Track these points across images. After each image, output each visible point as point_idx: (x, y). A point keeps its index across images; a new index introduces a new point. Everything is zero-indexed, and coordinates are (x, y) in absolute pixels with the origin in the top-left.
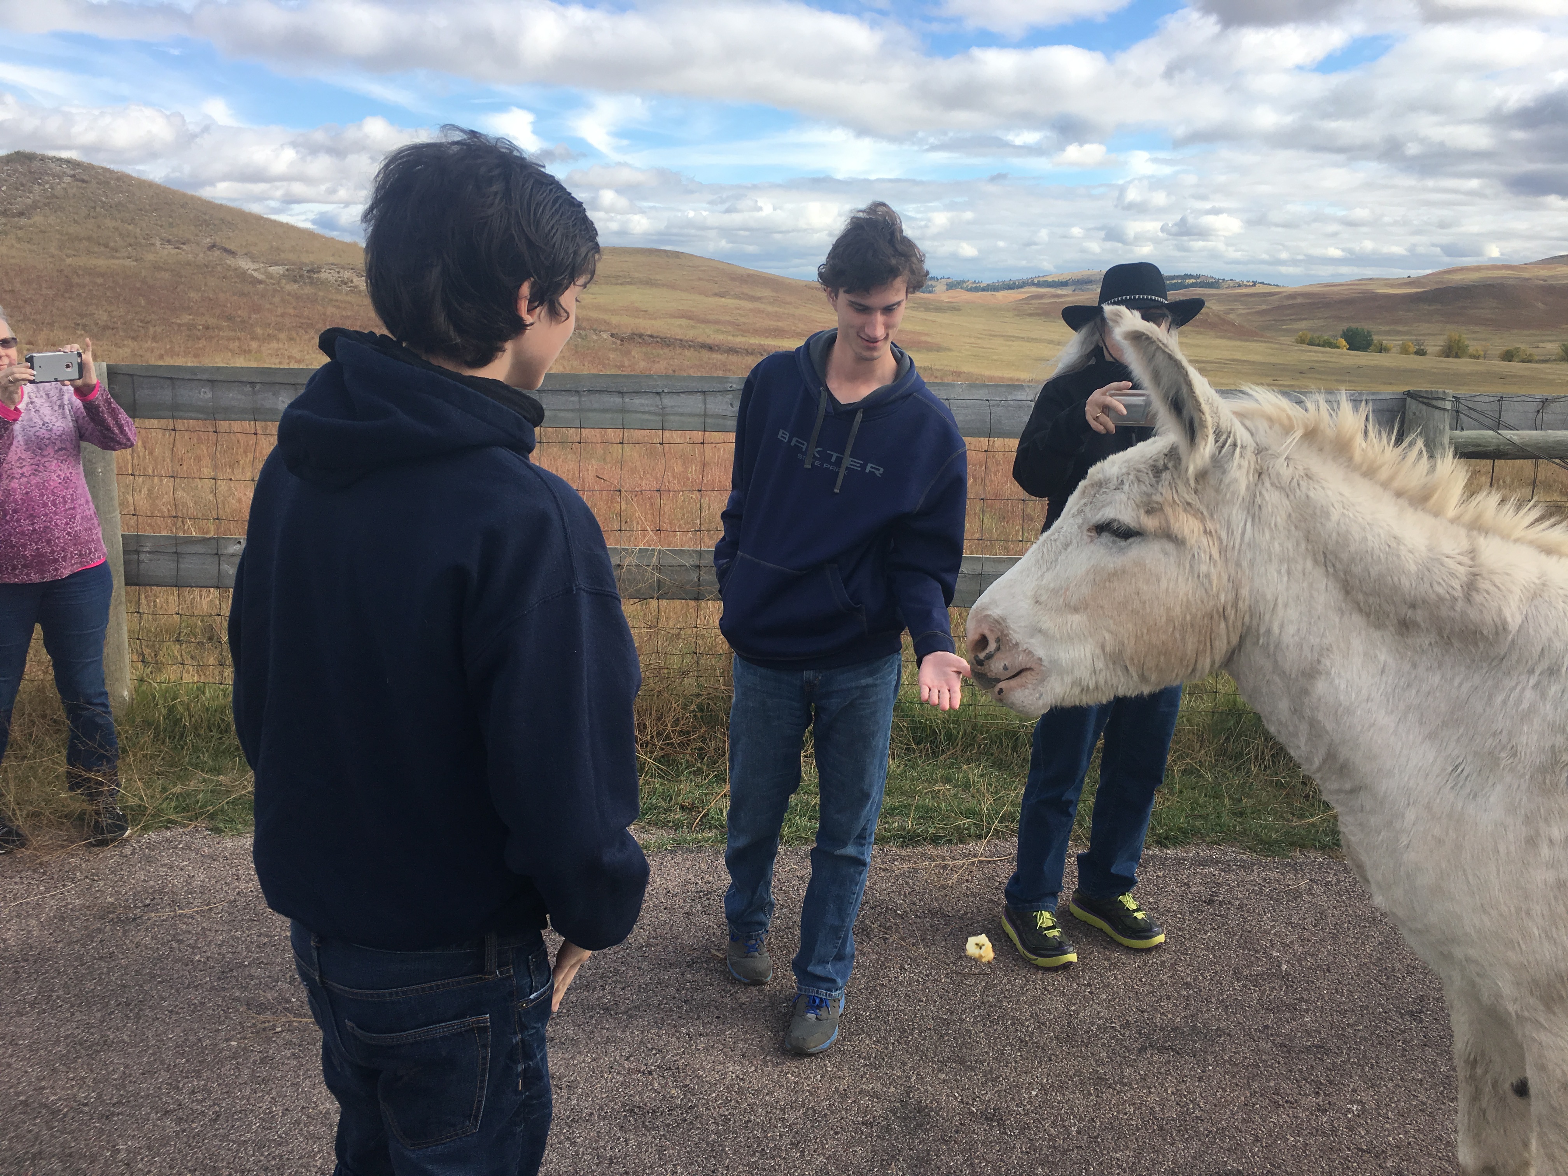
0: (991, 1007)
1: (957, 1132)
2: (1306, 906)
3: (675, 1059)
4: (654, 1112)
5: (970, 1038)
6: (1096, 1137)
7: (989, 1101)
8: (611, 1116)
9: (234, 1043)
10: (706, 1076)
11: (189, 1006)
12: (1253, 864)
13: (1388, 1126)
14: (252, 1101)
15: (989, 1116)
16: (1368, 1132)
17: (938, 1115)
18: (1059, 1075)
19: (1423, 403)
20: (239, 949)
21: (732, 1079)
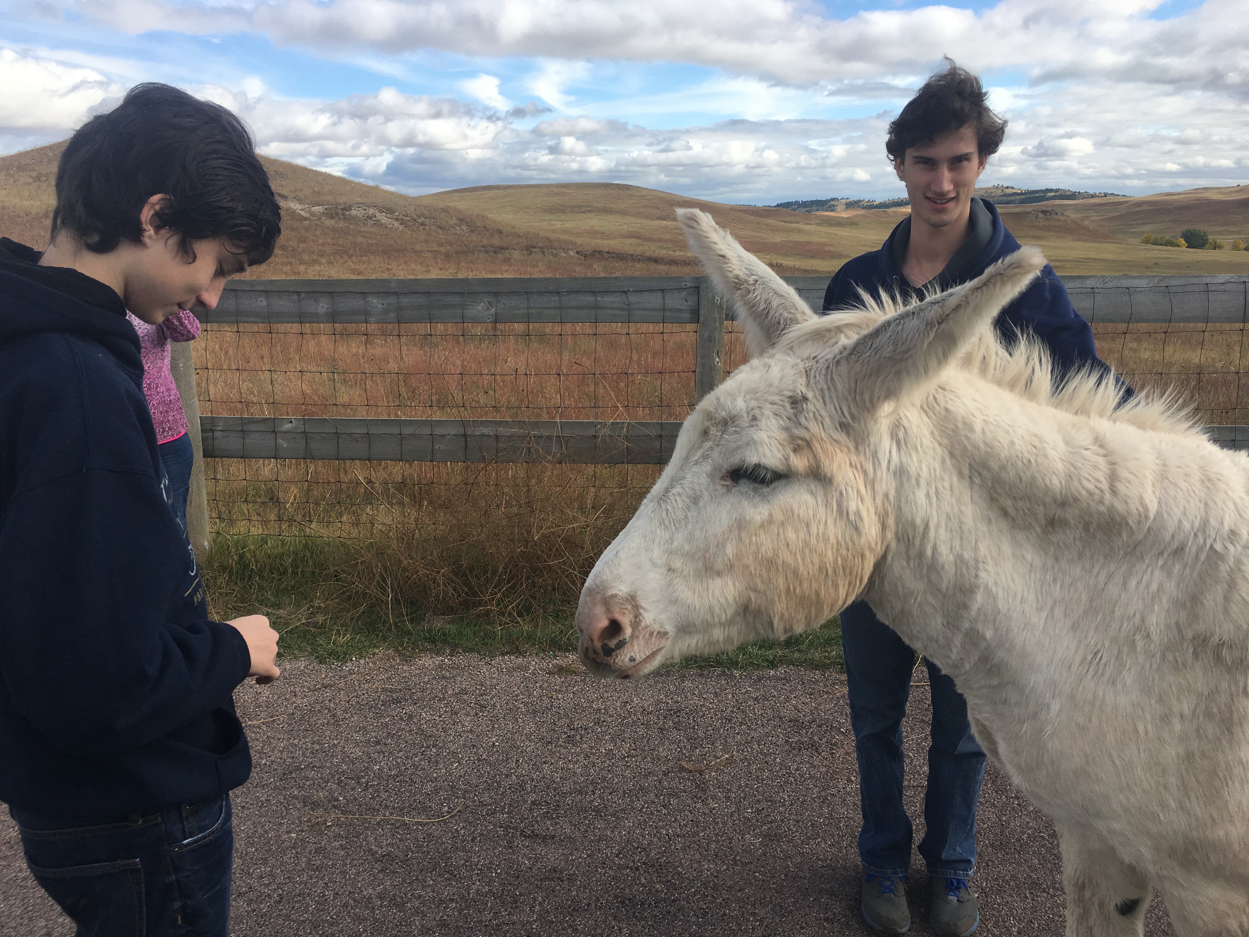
3: (657, 857)
4: (642, 904)
8: (606, 907)
9: (294, 835)
10: (685, 873)
11: (258, 803)
14: (309, 886)
20: (297, 755)
21: (708, 876)
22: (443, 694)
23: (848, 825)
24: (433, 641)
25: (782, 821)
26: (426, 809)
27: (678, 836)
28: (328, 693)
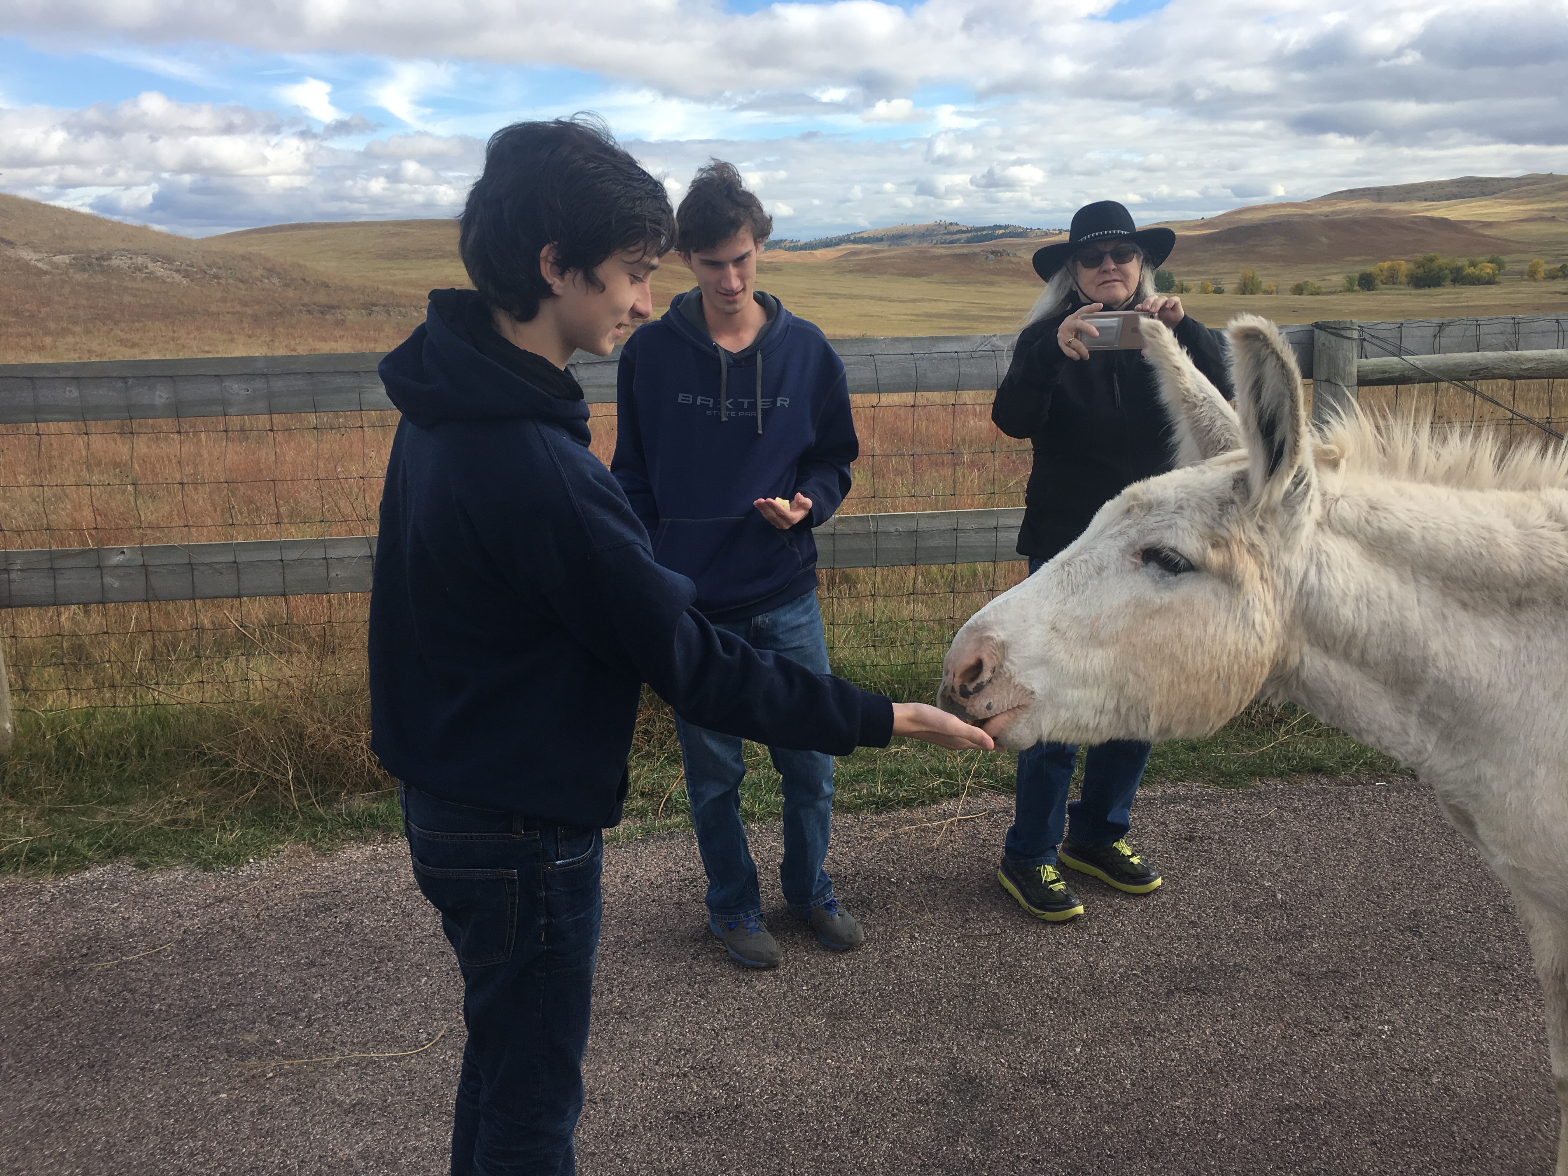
0: (1010, 967)
1: (1014, 1099)
2: (1282, 833)
3: (706, 1057)
4: (700, 1116)
5: (999, 1001)
6: (1151, 1088)
7: (1036, 1063)
8: (656, 1126)
9: (223, 1096)
10: (744, 1072)
11: (162, 1061)
12: (1220, 797)
13: (1422, 1043)
14: (261, 1157)
15: (1040, 1078)
16: (1405, 1051)
17: (990, 1084)
18: (1096, 1029)
19: (1332, 333)
20: (202, 992)
21: (772, 1072)
22: (386, 892)
23: (921, 989)
24: (356, 825)
25: (846, 995)
26: (396, 1041)
27: (726, 1029)
28: (226, 909)
